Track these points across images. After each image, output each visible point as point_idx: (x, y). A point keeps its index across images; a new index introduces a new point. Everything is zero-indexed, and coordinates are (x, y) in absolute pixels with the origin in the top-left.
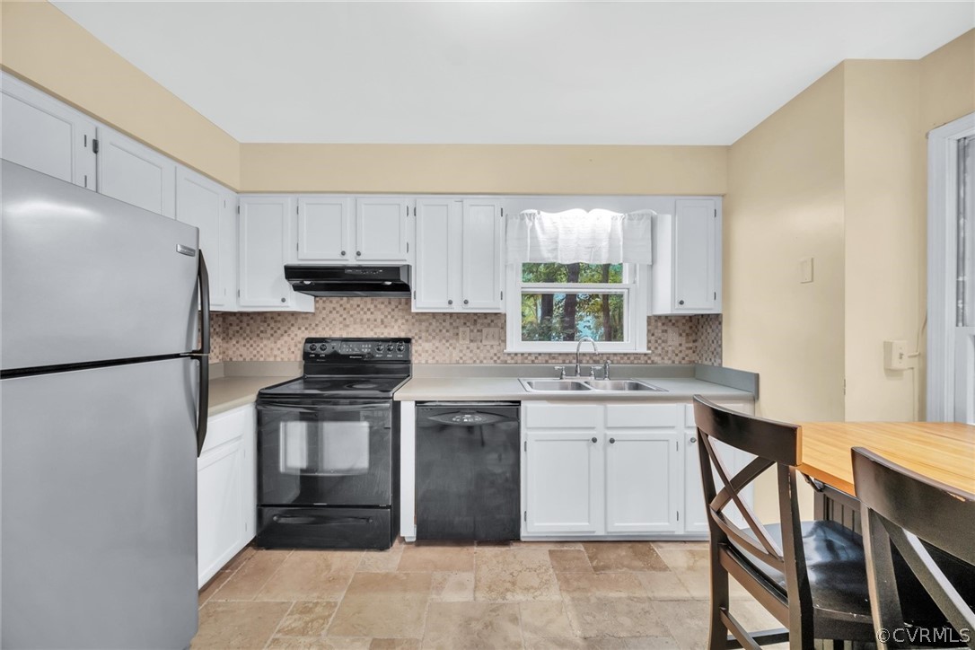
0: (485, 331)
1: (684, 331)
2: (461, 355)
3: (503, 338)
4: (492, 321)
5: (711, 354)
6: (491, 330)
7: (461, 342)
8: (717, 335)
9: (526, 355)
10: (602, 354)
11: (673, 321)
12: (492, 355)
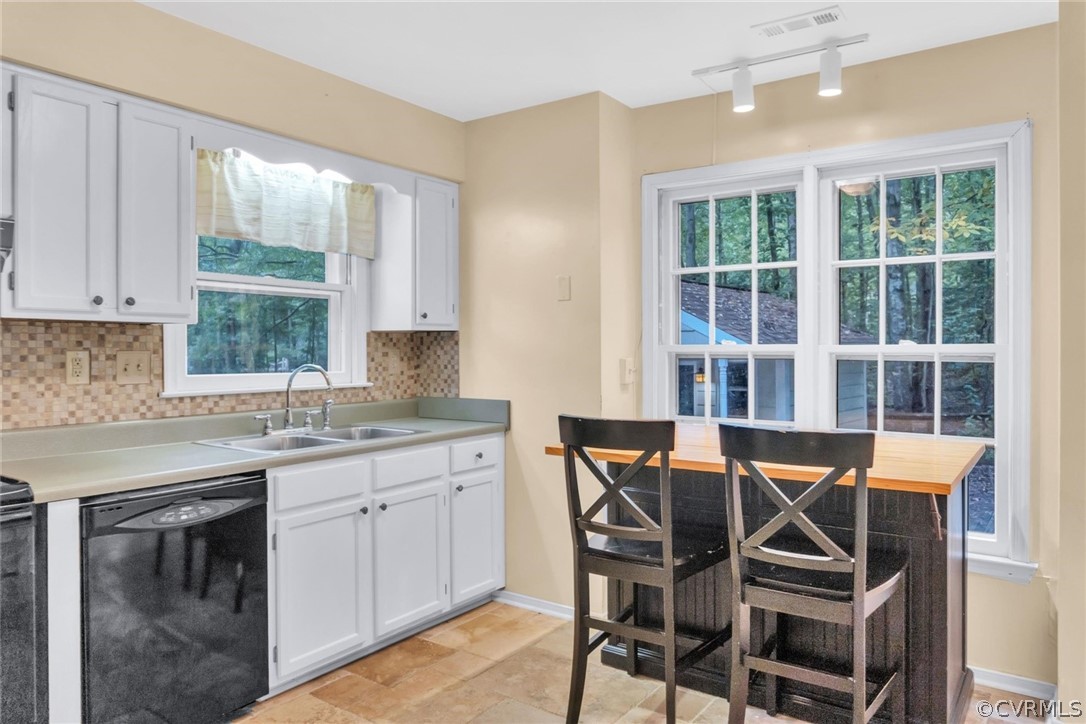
0: (122, 357)
1: (405, 354)
2: (72, 407)
3: (157, 371)
4: (136, 339)
5: (442, 383)
6: (133, 357)
7: (71, 380)
8: (452, 358)
9: (199, 400)
10: (312, 391)
11: (394, 341)
12: (137, 404)
